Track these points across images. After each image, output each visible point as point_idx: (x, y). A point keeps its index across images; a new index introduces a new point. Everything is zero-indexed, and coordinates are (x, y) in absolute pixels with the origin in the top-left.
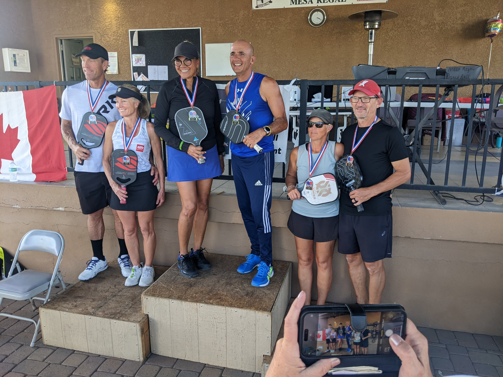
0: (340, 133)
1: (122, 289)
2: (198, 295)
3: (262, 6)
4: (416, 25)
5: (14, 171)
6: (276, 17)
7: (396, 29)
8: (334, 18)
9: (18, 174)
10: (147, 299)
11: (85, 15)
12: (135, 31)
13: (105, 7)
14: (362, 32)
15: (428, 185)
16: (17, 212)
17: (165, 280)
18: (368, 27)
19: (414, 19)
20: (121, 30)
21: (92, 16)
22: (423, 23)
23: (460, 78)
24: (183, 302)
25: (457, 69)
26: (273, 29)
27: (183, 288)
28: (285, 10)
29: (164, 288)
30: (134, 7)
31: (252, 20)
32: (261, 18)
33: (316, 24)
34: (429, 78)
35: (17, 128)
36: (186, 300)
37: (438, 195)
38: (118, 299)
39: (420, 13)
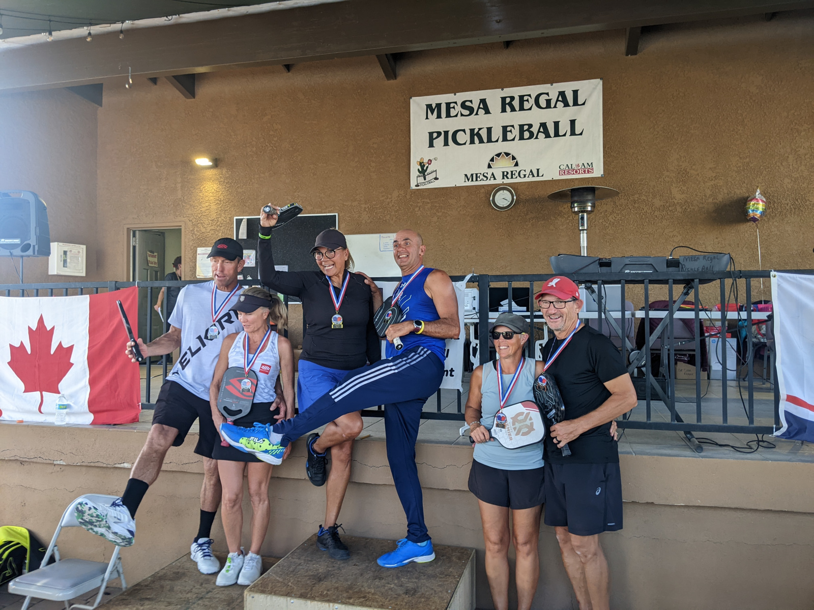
0: (540, 349)
1: (213, 589)
2: (331, 592)
3: (424, 184)
4: (647, 206)
5: (63, 409)
6: (444, 199)
7: (619, 212)
8: (528, 198)
9: (67, 414)
10: (253, 597)
11: (173, 198)
12: (242, 219)
13: (202, 187)
14: (569, 217)
15: (673, 422)
16: (58, 472)
17: (280, 571)
18: (576, 209)
19: (645, 198)
20: (223, 218)
21: (182, 199)
22: (658, 203)
23: (700, 270)
24: (309, 602)
25: (696, 258)
26: (440, 214)
27: (308, 582)
28: (456, 188)
29: (278, 582)
30: (244, 186)
31: (411, 203)
32: (423, 200)
33: (502, 206)
34: (657, 271)
35: (71, 348)
36: (313, 598)
37: (691, 440)
38: (207, 603)
39: (651, 189)
